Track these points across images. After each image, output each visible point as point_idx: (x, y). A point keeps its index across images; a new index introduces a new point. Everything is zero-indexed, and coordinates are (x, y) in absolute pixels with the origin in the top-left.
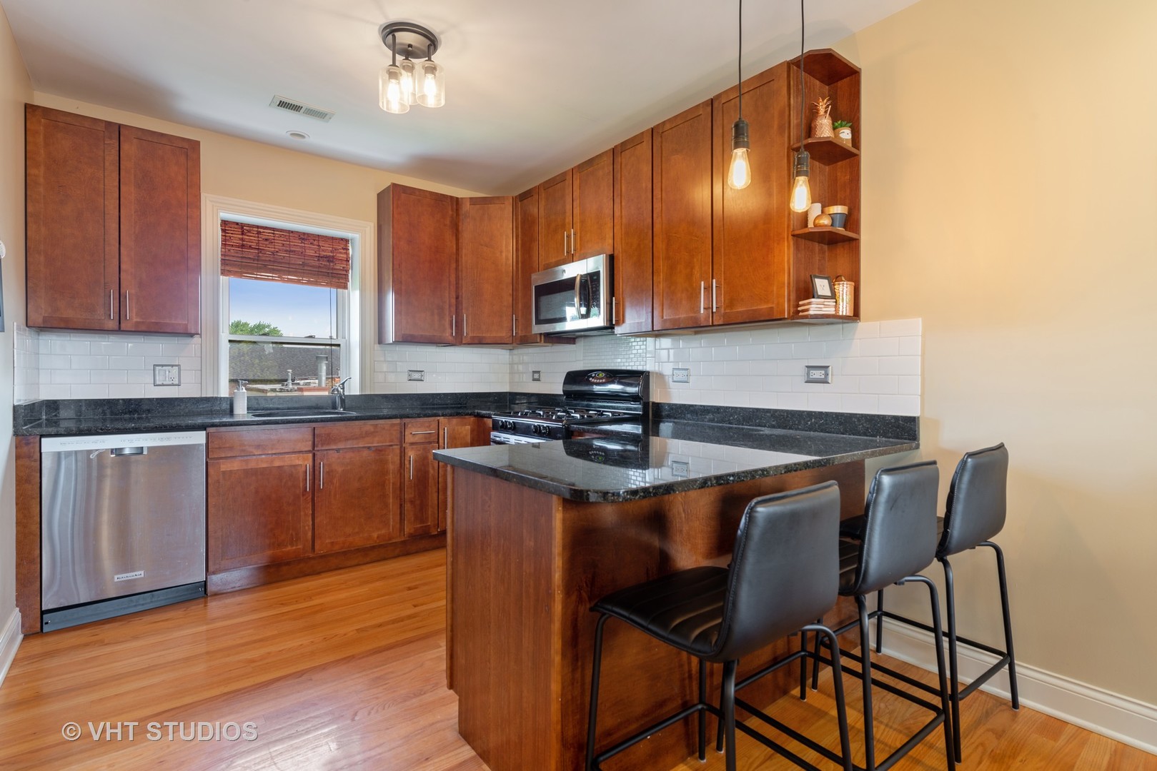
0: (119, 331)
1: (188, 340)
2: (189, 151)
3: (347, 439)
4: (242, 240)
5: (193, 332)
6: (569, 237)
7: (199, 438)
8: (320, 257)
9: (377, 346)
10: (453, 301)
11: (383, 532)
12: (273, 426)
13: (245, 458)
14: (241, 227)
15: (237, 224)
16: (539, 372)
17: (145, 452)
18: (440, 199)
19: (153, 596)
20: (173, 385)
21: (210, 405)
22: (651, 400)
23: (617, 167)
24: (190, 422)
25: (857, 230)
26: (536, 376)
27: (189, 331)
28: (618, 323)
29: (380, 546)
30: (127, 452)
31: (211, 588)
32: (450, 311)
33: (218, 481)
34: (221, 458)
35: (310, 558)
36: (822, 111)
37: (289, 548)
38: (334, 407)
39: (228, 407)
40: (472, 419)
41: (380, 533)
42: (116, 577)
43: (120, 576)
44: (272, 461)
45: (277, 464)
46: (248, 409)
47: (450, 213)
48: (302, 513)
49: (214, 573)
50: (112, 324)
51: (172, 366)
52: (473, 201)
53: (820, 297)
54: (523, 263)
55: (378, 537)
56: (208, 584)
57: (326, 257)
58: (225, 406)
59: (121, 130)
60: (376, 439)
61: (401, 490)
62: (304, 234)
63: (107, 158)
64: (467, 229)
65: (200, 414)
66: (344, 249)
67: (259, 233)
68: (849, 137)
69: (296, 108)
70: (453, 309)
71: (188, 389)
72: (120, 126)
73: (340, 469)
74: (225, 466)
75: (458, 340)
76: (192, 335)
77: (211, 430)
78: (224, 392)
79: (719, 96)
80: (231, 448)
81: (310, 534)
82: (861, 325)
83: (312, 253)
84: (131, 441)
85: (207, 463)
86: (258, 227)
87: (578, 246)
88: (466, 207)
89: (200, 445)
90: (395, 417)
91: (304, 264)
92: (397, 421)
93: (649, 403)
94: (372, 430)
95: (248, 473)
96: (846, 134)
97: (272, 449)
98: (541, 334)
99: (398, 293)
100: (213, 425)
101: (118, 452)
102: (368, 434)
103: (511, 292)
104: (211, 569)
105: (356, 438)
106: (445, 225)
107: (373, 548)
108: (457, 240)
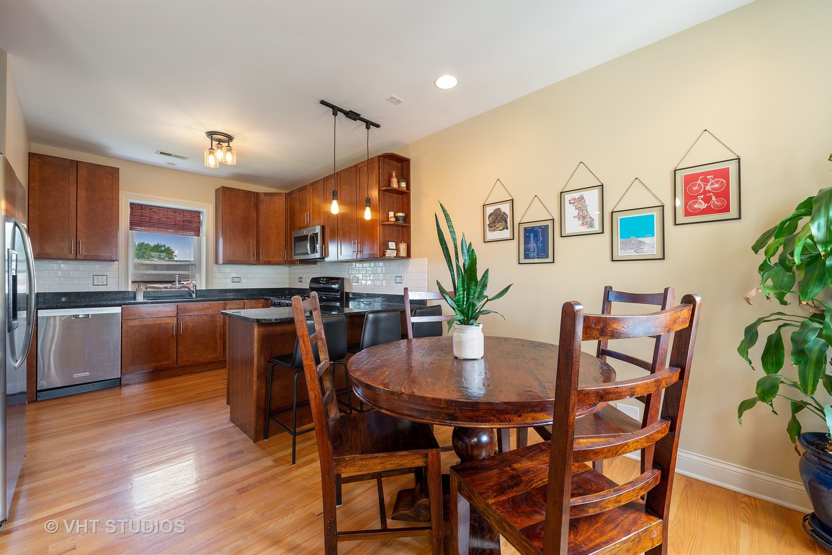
0: (76, 259)
1: (112, 263)
2: (113, 173)
3: (195, 311)
4: (142, 212)
5: (115, 259)
6: (307, 215)
7: (118, 310)
8: (184, 221)
9: (215, 265)
10: (255, 243)
11: (214, 355)
12: (156, 305)
13: (141, 320)
14: (142, 207)
15: (139, 204)
16: (301, 278)
17: (90, 317)
18: (248, 193)
19: (93, 385)
20: (103, 285)
21: (123, 295)
22: (345, 291)
23: (325, 187)
24: (113, 303)
25: (409, 223)
26: (300, 280)
27: (113, 259)
28: (325, 256)
29: (213, 362)
30: (81, 316)
31: (123, 382)
32: (253, 248)
33: (127, 331)
34: (129, 320)
35: (175, 368)
36: (394, 175)
37: (164, 363)
38: (191, 296)
39: (133, 296)
40: (263, 301)
41: (212, 356)
42: (75, 375)
43: (76, 375)
44: (156, 321)
45: (158, 322)
46: (144, 297)
47: (253, 200)
48: (171, 346)
49: (125, 374)
50: (73, 256)
51: (103, 276)
52: (266, 194)
53: (390, 249)
54: (290, 225)
55: (211, 358)
56: (122, 379)
57: (188, 220)
58: (131, 295)
59: (78, 164)
60: (211, 311)
61: (224, 335)
62: (176, 209)
63: (71, 177)
64: (263, 208)
65: (117, 300)
66: (197, 216)
67: (151, 209)
68: (405, 186)
69: (170, 155)
70: (255, 247)
71: (112, 286)
72: (77, 162)
73: (191, 325)
74: (131, 323)
75: (258, 262)
76: (114, 261)
77: (123, 306)
78: (130, 288)
79: (358, 164)
80: (134, 315)
81: (175, 356)
82: (411, 260)
83: (180, 219)
84: (83, 311)
85: (122, 322)
86: (150, 206)
87: (311, 220)
88: (262, 197)
89: (119, 313)
90: (221, 300)
91: (175, 224)
92: (223, 302)
93: (344, 292)
94: (209, 306)
95: (143, 327)
96: (403, 185)
97: (156, 315)
98: (297, 260)
99: (225, 240)
100: (125, 304)
101: (76, 316)
102: (206, 308)
103: (284, 239)
104: (123, 372)
105: (200, 310)
106: (250, 206)
107: (209, 363)
108: (257, 213)
